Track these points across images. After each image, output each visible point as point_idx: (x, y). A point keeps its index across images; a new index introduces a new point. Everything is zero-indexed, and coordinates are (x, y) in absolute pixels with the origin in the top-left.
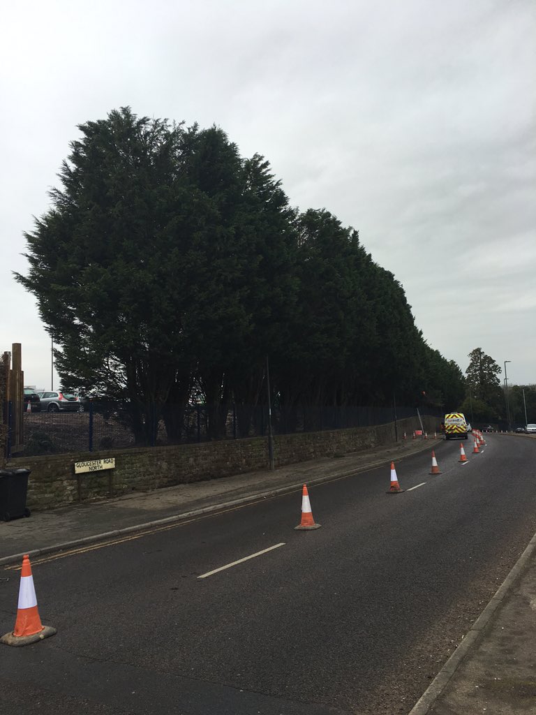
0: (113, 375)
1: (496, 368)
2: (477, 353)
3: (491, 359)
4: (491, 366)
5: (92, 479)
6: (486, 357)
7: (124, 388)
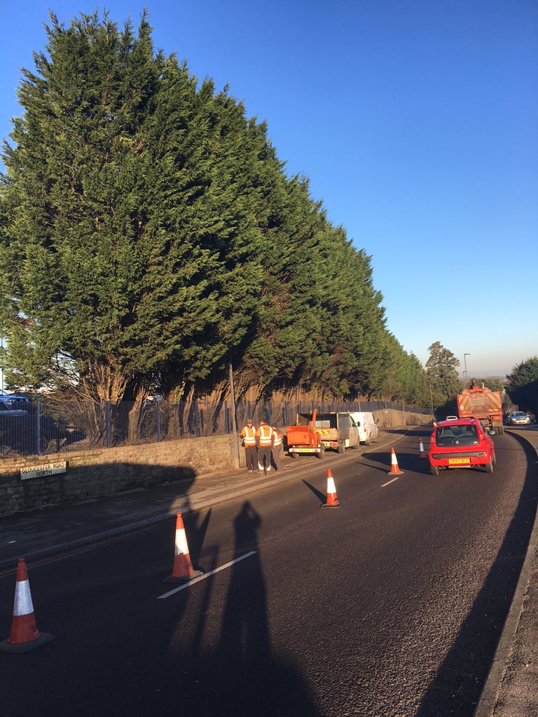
0: (64, 372)
1: (455, 361)
2: (436, 346)
3: (450, 353)
4: (450, 359)
5: (41, 485)
6: (445, 351)
7: (77, 386)
